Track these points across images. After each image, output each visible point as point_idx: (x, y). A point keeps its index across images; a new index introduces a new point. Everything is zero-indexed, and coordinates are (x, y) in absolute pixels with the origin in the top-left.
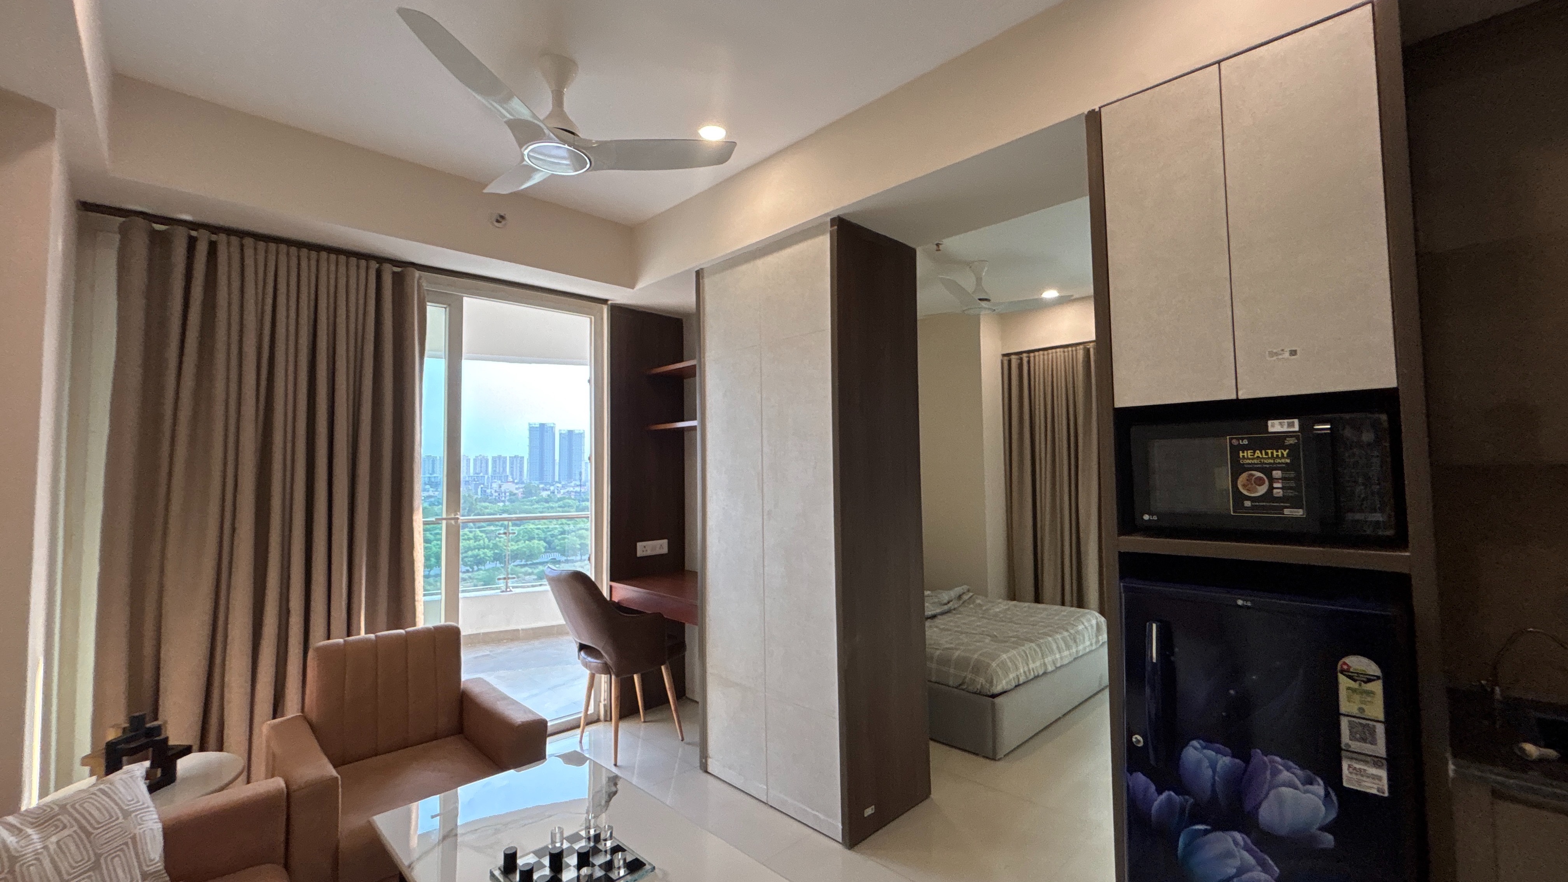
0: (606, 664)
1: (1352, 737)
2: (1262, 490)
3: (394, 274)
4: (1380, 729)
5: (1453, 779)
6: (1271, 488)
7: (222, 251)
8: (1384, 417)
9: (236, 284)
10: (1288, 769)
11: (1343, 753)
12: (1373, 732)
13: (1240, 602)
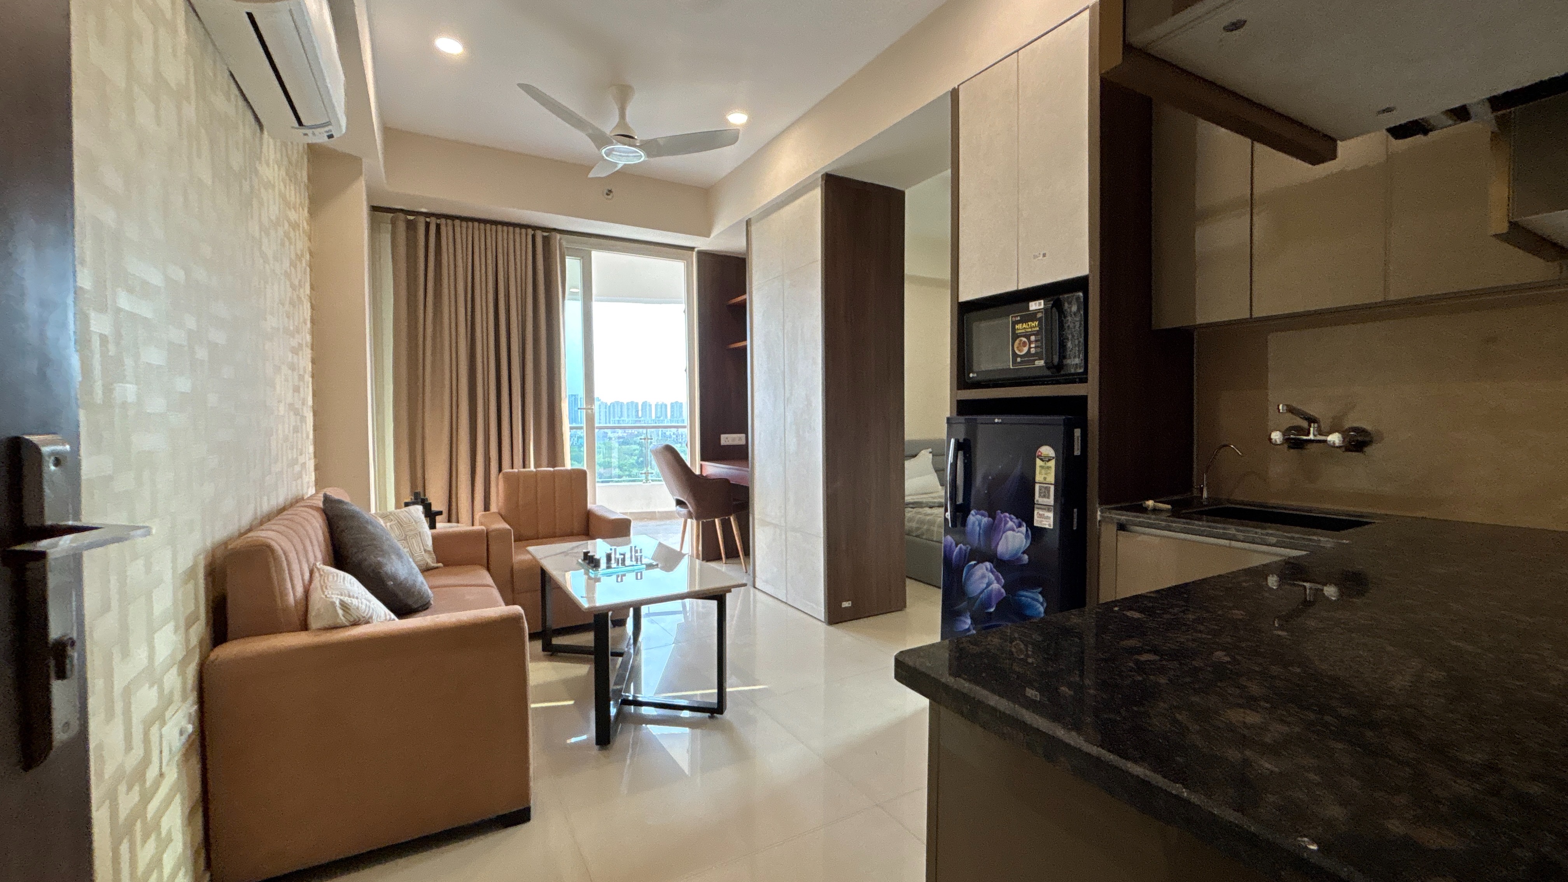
0: (689, 512)
1: (1040, 496)
2: (1025, 349)
3: (544, 237)
4: (1052, 488)
5: (1100, 521)
6: (1030, 348)
7: (443, 229)
8: (1081, 294)
9: (451, 251)
10: (1011, 519)
11: (1036, 506)
12: (1048, 489)
13: (996, 420)
